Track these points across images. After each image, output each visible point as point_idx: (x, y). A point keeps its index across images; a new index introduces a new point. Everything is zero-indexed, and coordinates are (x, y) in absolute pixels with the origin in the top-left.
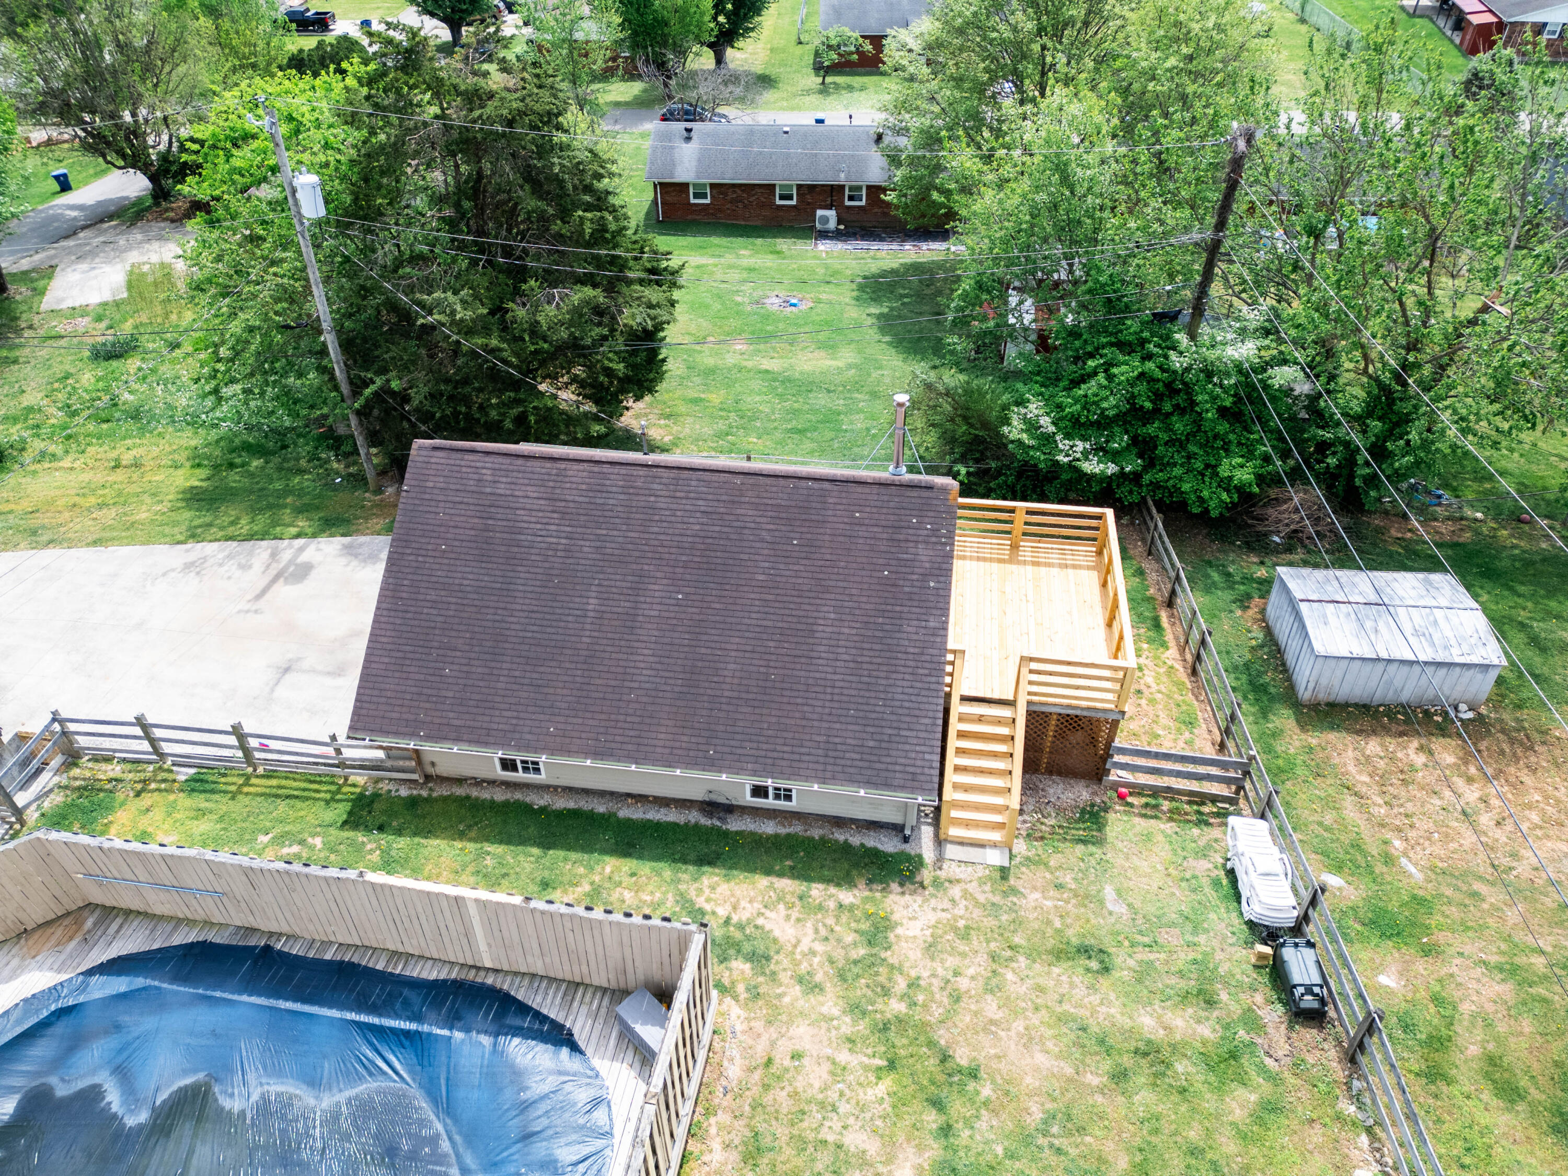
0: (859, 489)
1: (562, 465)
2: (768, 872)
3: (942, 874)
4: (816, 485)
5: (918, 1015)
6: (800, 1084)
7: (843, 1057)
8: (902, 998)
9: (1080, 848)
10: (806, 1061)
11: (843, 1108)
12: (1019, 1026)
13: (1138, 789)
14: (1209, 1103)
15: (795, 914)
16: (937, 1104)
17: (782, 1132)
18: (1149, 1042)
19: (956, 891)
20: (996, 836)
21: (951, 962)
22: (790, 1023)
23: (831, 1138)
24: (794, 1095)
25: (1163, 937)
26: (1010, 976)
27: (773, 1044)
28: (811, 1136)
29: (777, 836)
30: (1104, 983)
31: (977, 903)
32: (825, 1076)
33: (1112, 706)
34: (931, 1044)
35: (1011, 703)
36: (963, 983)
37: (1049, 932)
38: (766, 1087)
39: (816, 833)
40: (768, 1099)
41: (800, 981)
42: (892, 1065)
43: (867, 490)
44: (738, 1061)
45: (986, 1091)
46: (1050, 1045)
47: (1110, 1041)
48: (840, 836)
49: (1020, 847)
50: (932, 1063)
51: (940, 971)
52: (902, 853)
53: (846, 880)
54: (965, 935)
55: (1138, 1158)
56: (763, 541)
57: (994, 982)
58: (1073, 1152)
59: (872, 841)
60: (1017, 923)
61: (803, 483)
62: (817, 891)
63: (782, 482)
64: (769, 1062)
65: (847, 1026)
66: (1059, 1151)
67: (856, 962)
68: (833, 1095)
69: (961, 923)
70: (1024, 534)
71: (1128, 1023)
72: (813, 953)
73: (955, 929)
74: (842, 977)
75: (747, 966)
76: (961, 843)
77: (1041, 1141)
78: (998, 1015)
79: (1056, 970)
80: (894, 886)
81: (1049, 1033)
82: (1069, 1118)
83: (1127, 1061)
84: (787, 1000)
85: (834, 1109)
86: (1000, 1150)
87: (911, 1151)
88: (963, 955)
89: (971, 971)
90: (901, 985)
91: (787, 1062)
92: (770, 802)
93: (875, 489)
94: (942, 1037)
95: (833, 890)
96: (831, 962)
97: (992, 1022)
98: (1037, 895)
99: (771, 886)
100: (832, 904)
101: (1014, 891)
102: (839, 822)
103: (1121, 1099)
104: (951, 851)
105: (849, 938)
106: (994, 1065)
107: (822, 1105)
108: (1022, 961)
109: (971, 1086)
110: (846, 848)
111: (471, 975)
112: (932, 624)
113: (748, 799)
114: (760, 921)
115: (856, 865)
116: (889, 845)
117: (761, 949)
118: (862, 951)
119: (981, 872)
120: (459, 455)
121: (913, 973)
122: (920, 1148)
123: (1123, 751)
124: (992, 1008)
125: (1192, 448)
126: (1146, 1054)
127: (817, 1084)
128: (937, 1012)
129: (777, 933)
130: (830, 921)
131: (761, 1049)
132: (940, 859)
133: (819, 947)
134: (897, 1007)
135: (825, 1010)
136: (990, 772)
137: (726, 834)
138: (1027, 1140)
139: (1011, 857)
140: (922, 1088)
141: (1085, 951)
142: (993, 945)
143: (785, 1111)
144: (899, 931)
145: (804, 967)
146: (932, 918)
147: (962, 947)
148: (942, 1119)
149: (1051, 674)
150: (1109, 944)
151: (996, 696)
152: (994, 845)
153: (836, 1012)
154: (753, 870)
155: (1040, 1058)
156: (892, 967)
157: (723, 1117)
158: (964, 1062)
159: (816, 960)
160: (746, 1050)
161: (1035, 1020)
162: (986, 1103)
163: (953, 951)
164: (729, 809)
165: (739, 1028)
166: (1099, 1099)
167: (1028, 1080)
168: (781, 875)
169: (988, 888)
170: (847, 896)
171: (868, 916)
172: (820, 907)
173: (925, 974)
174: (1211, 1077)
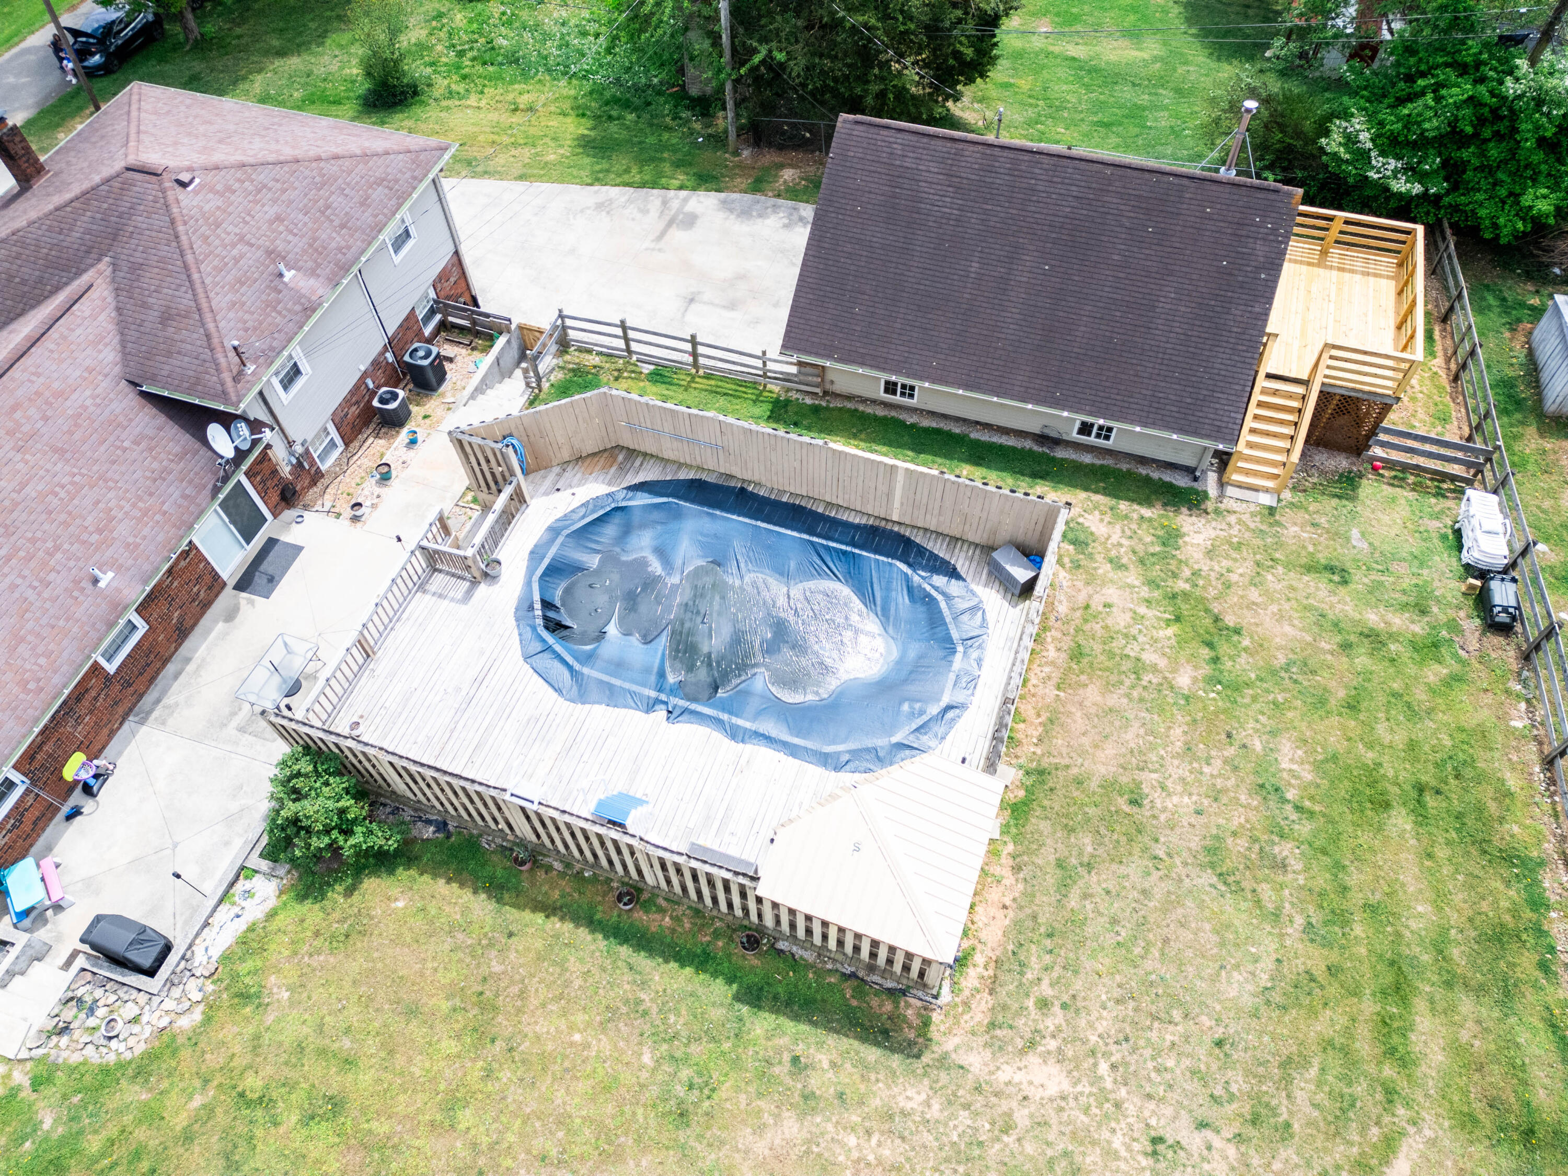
0: (1214, 187)
1: (961, 146)
2: (1086, 489)
3: (1222, 506)
4: (1177, 181)
5: (1198, 592)
6: (1110, 622)
7: (1142, 610)
8: (1187, 581)
9: (1335, 501)
10: (1114, 609)
11: (1141, 639)
12: (1274, 608)
13: (1390, 464)
14: (1412, 670)
15: (1107, 518)
16: (1210, 645)
17: (1098, 648)
18: (1371, 629)
19: (1232, 519)
20: (1270, 484)
21: (1225, 563)
22: (1103, 584)
23: (1132, 654)
24: (1106, 627)
25: (1394, 567)
26: (1270, 577)
27: (1090, 597)
28: (1118, 652)
29: (1093, 465)
30: (1342, 591)
31: (1248, 528)
32: (1128, 619)
33: (1390, 392)
34: (1207, 611)
35: (1305, 383)
36: (1234, 577)
37: (1303, 553)
38: (1086, 621)
39: (1124, 467)
40: (1087, 627)
41: (1111, 561)
42: (1178, 619)
43: (1220, 188)
44: (1065, 603)
45: (1246, 642)
46: (1296, 622)
47: (1342, 625)
48: (1143, 471)
49: (1287, 495)
50: (1208, 621)
51: (1217, 568)
52: (1192, 488)
53: (1147, 502)
54: (1238, 547)
55: (1353, 692)
56: (1121, 226)
57: (1257, 580)
58: (1305, 683)
59: (1168, 477)
60: (1279, 545)
61: (1165, 178)
62: (1123, 506)
63: (1147, 175)
64: (1087, 607)
65: (1145, 592)
66: (1296, 682)
67: (1153, 555)
68: (1134, 631)
69: (1235, 540)
70: (1337, 242)
71: (1358, 617)
72: (1121, 545)
73: (1230, 544)
74: (1142, 562)
75: (1071, 547)
76: (1240, 486)
77: (1283, 674)
78: (1260, 600)
79: (1306, 578)
80: (1184, 510)
81: (1296, 615)
82: (1306, 665)
83: (1353, 638)
84: (1100, 571)
85: (1135, 639)
86: (1253, 676)
87: (1189, 668)
88: (1235, 560)
89: (1241, 571)
90: (1187, 573)
91: (1100, 608)
92: (1092, 440)
93: (1228, 189)
94: (1216, 608)
95: (1136, 507)
96: (1134, 552)
97: (1254, 603)
98: (1296, 529)
99: (1089, 499)
100: (1135, 516)
101: (1278, 523)
102: (1143, 460)
103: (1345, 659)
104: (1230, 491)
105: (1149, 539)
106: (1253, 628)
107: (1126, 636)
108: (1280, 570)
109: (1235, 638)
110: (1148, 480)
111: (883, 524)
112: (1257, 310)
113: (1075, 436)
114: (1081, 520)
115: (1156, 492)
116: (1181, 481)
117: (1082, 537)
118: (1157, 549)
119: (1253, 508)
120: (876, 130)
121: (1196, 567)
122: (1196, 667)
123: (1388, 431)
124: (1254, 595)
125: (1501, 175)
126: (1368, 636)
127: (1122, 624)
128: (1212, 593)
129: (1093, 529)
130: (1134, 526)
131: (1082, 598)
132: (1221, 496)
133: (1125, 542)
134: (1182, 585)
135: (1129, 581)
136: (1275, 435)
137: (1054, 459)
138: (1274, 673)
139: (1279, 500)
140: (1199, 635)
141: (1331, 569)
142: (1258, 557)
143: (1099, 634)
144: (1187, 539)
145: (1113, 553)
146: (1213, 534)
147: (1234, 555)
148: (1212, 654)
149: (1346, 360)
150: (1349, 566)
151: (1293, 375)
152: (1267, 490)
153: (1137, 583)
154: (1075, 486)
155: (1287, 629)
156: (1181, 561)
157: (1053, 632)
158: (1231, 624)
159: (1123, 550)
160: (1070, 598)
161: (1287, 606)
162: (1245, 650)
163: (1227, 557)
164: (1057, 442)
165: (1065, 584)
166: (1329, 657)
167: (1278, 640)
168: (1096, 492)
169: (1258, 519)
170: (1147, 512)
171: (1163, 527)
172: (1126, 517)
173: (1205, 568)
174: (1415, 655)
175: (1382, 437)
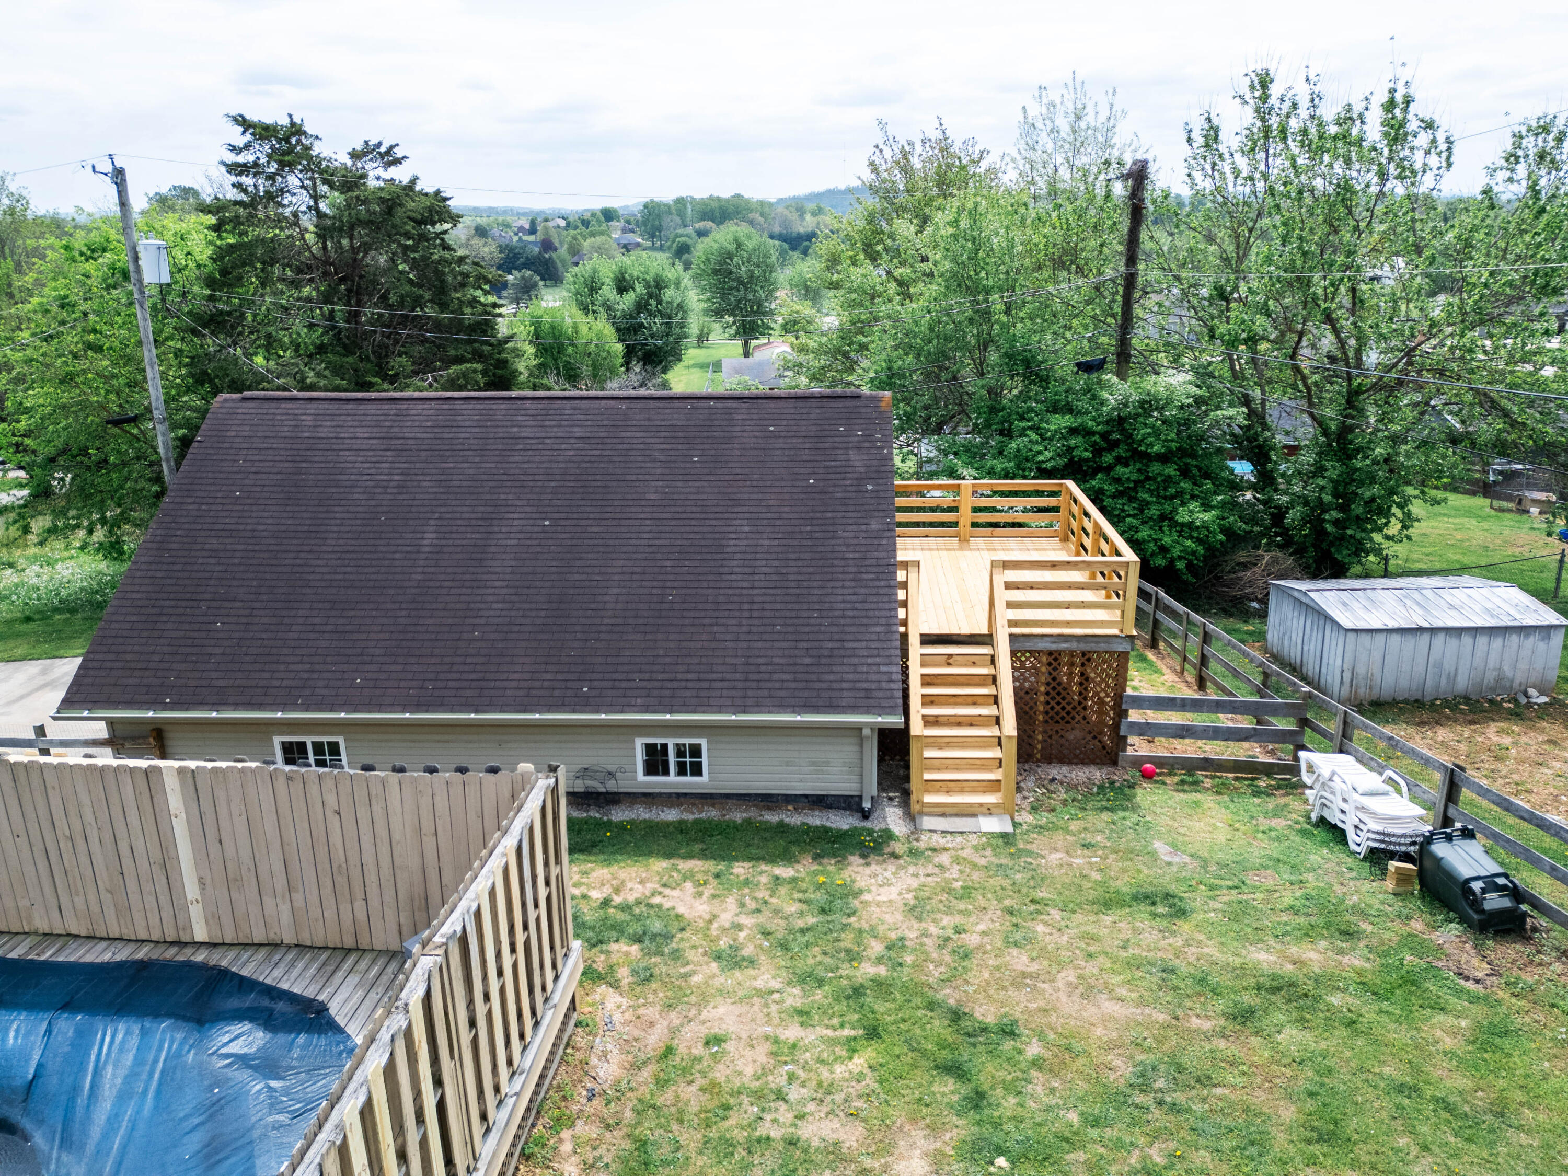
0: (772, 404)
2: (668, 855)
3: (922, 845)
4: (720, 404)
5: (905, 974)
6: (720, 1074)
7: (792, 1032)
8: (879, 960)
9: (1106, 816)
10: (730, 1046)
11: (795, 1093)
12: (1070, 975)
13: (1168, 764)
14: (1399, 1035)
15: (708, 892)
16: (955, 1070)
17: (690, 1138)
18: (1274, 977)
19: (944, 859)
20: (990, 799)
21: (946, 921)
22: (704, 1000)
23: (776, 1133)
24: (712, 1088)
25: (1252, 879)
26: (1040, 928)
27: (674, 1031)
28: (740, 1135)
29: (681, 822)
30: (1185, 927)
31: (975, 866)
32: (763, 1059)
33: (1115, 631)
34: (931, 1006)
35: (986, 639)
36: (972, 940)
37: (1086, 885)
38: (662, 1083)
39: (738, 816)
40: (665, 1098)
41: (718, 957)
42: (873, 1033)
43: (782, 404)
44: (615, 1055)
45: (1034, 1049)
46: (1122, 992)
47: (1213, 979)
48: (772, 818)
49: (1026, 818)
50: (939, 1026)
51: (933, 930)
52: (864, 829)
53: (787, 857)
54: (967, 893)
55: (1310, 1105)
57: (1018, 936)
58: (1198, 1108)
59: (816, 819)
60: (1039, 880)
61: (703, 403)
62: (740, 869)
63: (677, 403)
64: (669, 1051)
65: (794, 997)
66: (1175, 1108)
67: (803, 931)
68: (778, 1080)
69: (958, 885)
71: (1238, 961)
72: (739, 927)
73: (950, 891)
74: (784, 946)
75: (635, 948)
76: (943, 812)
77: (1139, 1099)
78: (1034, 967)
79: (1108, 920)
80: (855, 860)
81: (1116, 979)
82: (1180, 1069)
83: (1248, 999)
84: (696, 979)
85: (780, 1096)
86: (1073, 1117)
87: (918, 1134)
88: (965, 913)
89: (981, 927)
90: (876, 948)
91: (698, 1050)
92: (672, 780)
93: (791, 404)
94: (949, 996)
95: (763, 867)
96: (766, 934)
97: (1024, 975)
98: (1059, 855)
99: (675, 868)
100: (764, 879)
101: (1025, 853)
102: (769, 801)
103: (1255, 1041)
104: (928, 822)
105: (793, 908)
106: (1040, 1019)
107: (758, 1096)
108: (1056, 914)
109: (1008, 1045)
110: (782, 828)
112: (874, 527)
113: (642, 779)
114: (657, 900)
115: (796, 842)
116: (842, 822)
117: (657, 926)
118: (811, 920)
119: (974, 840)
120: (275, 404)
121: (893, 935)
122: (934, 1130)
123: (1141, 702)
124: (1020, 960)
125: (1143, 495)
126: (1275, 990)
127: (749, 1071)
128: (935, 973)
129: (681, 910)
130: (762, 894)
131: (655, 1040)
132: (916, 831)
133: (745, 920)
134: (868, 970)
135: (759, 983)
137: (609, 825)
138: (1118, 1099)
139: (1015, 825)
140: (924, 1053)
141: (1145, 898)
142: (1007, 902)
143: (694, 1108)
144: (866, 897)
145: (723, 944)
146: (915, 883)
147: (962, 906)
148: (965, 1090)
149: (1031, 586)
150: (1173, 888)
152: (989, 811)
153: (775, 984)
154: (650, 854)
155: (1111, 1007)
156: (860, 931)
157: (582, 1129)
158: (990, 1020)
159: (742, 935)
160: (626, 1044)
161: (1091, 969)
162: (1037, 1063)
163: (949, 911)
164: (612, 799)
165: (617, 1017)
166: (1222, 1044)
167: (1099, 1031)
168: (690, 856)
169: (989, 852)
170: (784, 872)
171: (819, 886)
172: (747, 882)
173: (912, 935)
174: (1385, 1005)
175: (1134, 716)
